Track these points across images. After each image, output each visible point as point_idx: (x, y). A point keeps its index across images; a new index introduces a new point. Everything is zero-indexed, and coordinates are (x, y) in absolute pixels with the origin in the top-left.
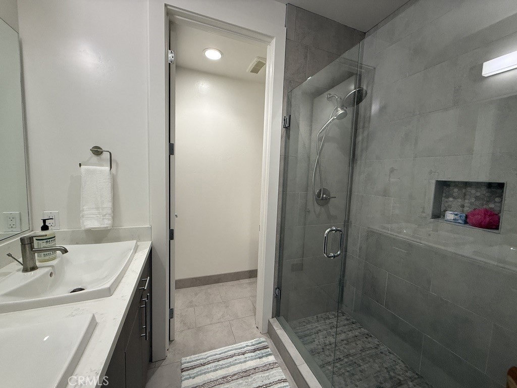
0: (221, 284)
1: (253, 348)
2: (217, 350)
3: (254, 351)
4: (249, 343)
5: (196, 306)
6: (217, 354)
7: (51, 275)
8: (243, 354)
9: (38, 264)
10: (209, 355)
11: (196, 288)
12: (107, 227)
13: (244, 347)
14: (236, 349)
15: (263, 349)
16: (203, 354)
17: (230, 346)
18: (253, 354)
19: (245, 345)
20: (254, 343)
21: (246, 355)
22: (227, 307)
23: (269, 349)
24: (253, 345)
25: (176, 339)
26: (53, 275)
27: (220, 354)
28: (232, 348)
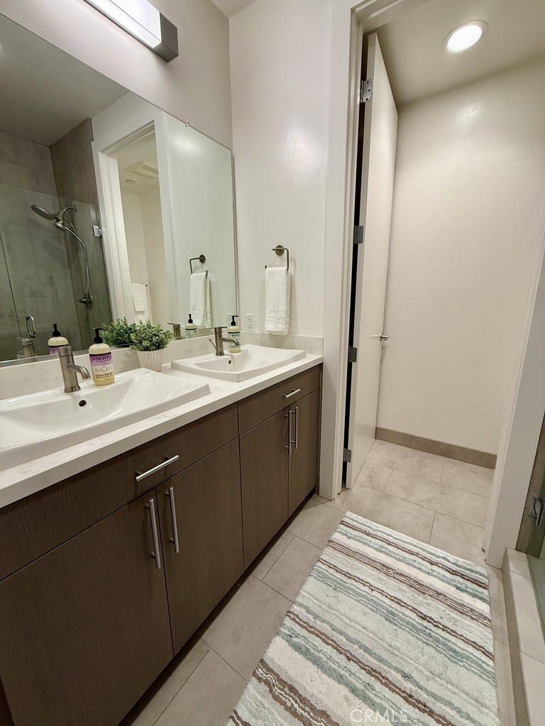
0: (453, 460)
1: (455, 568)
2: (394, 532)
3: (454, 573)
4: (452, 558)
5: (397, 470)
6: (392, 536)
7: (230, 362)
8: (432, 564)
9: (225, 352)
10: (380, 529)
11: (408, 450)
12: (282, 332)
13: (440, 557)
14: (422, 549)
15: (473, 583)
16: (374, 523)
17: (417, 541)
18: (448, 574)
19: (441, 555)
20: (459, 563)
21: (434, 568)
22: (443, 493)
23: (485, 592)
24: (458, 566)
25: (353, 490)
26: (232, 364)
27: (397, 539)
28: (418, 545)
